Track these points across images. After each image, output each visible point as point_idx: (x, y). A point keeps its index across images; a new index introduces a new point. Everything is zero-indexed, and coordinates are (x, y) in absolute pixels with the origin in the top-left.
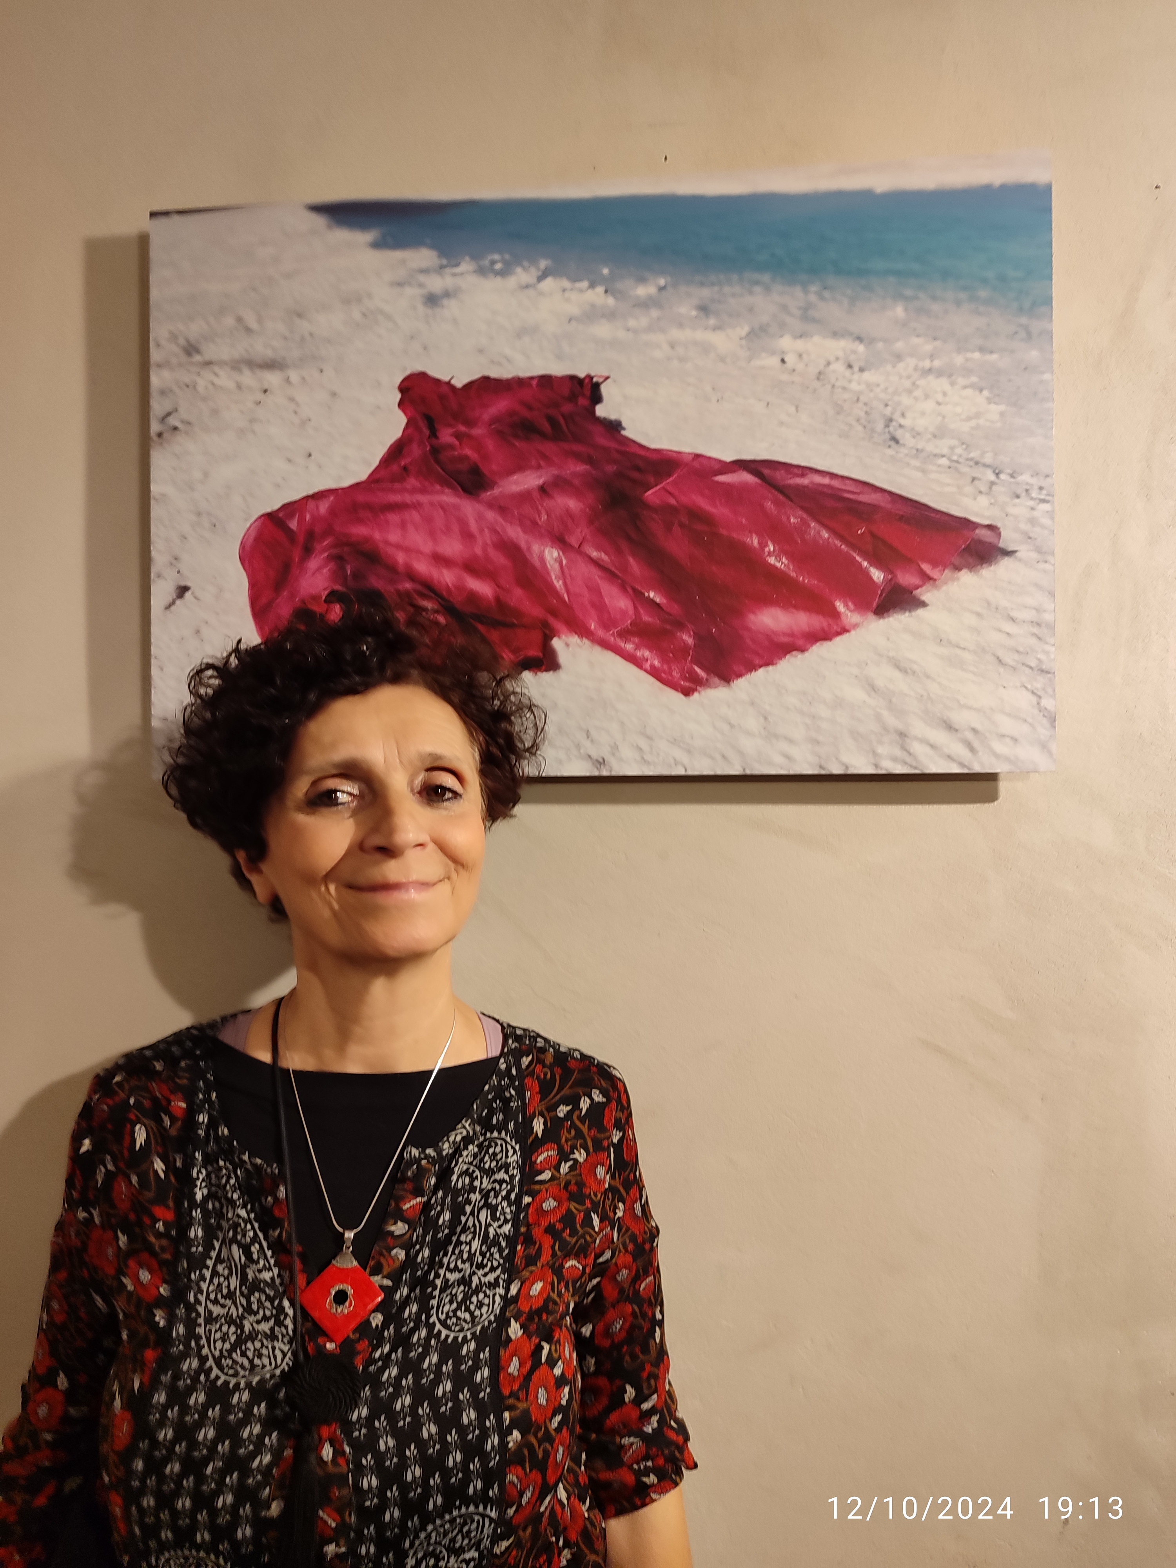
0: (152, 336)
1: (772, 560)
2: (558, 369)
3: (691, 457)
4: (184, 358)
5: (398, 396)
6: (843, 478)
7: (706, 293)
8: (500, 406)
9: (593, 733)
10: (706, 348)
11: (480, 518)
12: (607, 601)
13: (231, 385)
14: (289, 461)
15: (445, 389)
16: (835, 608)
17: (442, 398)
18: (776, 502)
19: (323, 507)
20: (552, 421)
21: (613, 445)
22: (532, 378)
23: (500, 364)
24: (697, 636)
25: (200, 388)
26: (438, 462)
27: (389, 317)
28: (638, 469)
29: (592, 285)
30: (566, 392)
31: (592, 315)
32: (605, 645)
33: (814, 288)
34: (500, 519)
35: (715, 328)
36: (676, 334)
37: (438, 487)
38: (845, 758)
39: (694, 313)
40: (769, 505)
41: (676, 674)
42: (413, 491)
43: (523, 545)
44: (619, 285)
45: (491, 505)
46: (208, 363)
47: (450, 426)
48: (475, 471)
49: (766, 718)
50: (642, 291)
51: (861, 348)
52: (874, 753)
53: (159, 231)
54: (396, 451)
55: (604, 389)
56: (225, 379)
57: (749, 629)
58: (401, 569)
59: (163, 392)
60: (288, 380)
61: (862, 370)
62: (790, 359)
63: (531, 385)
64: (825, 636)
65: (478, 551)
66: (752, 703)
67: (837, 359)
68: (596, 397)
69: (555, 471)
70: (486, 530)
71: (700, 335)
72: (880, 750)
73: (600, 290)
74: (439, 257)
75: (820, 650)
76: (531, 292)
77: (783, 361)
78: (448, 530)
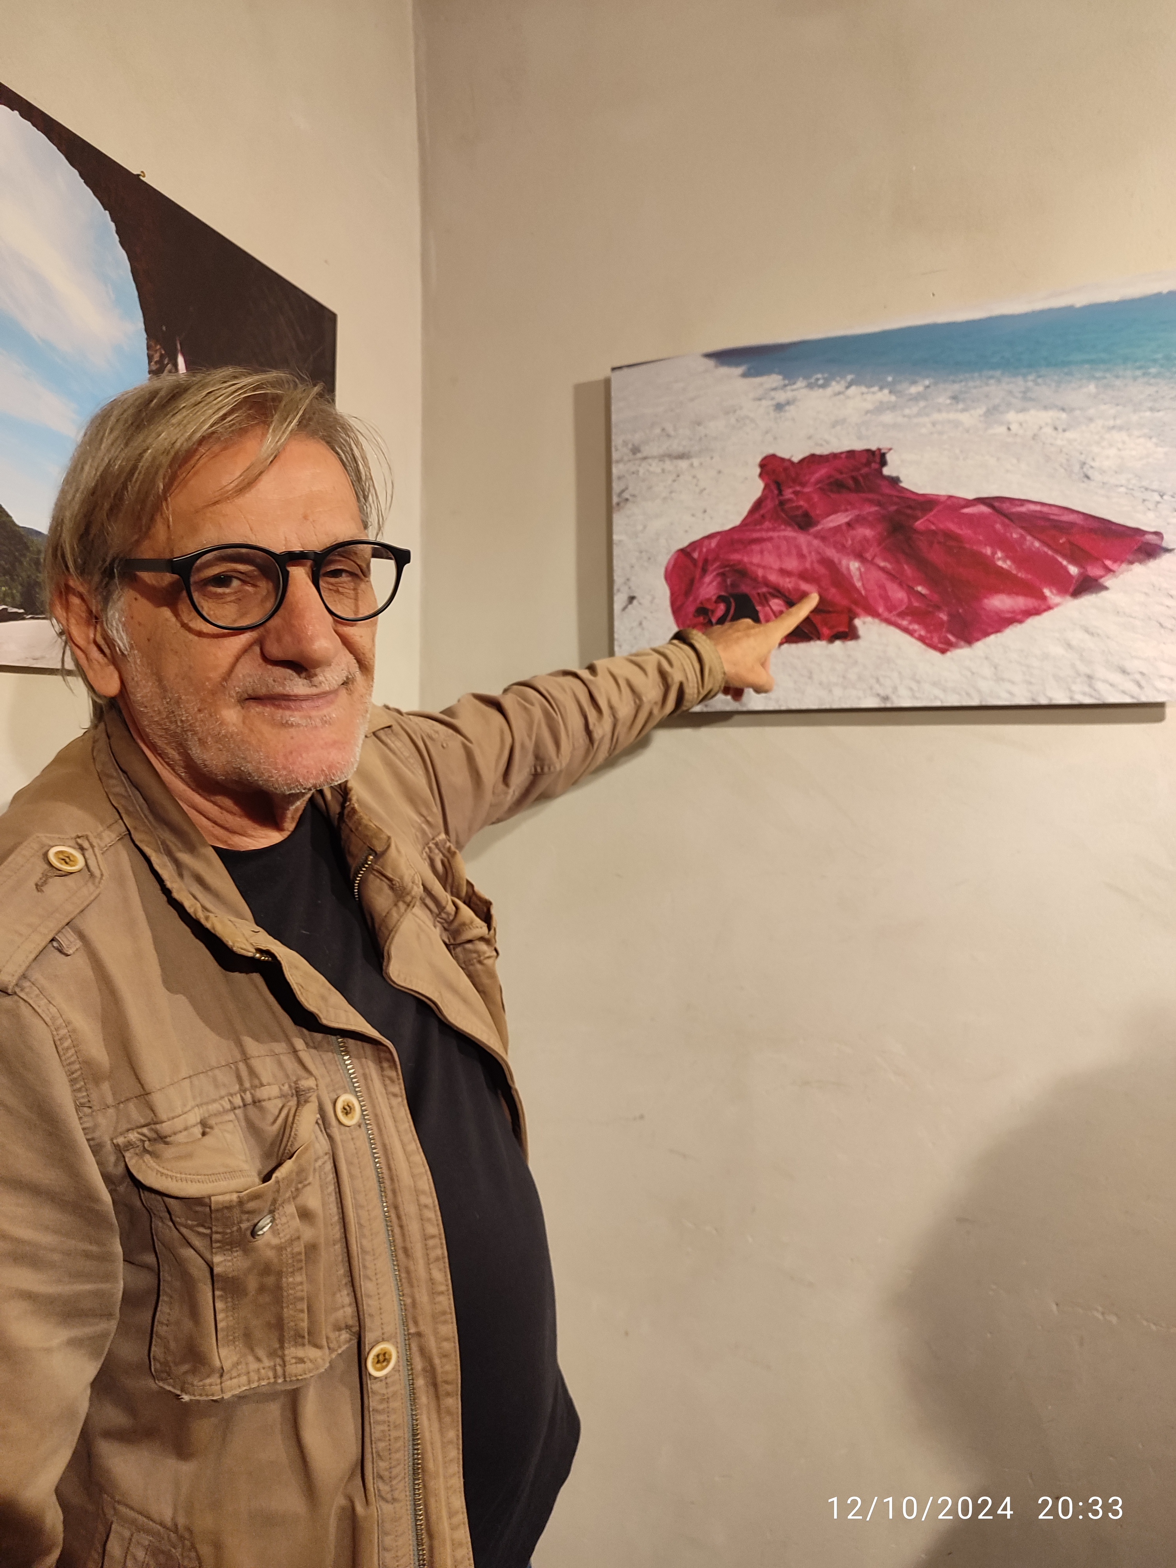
0: (613, 444)
1: (1000, 563)
2: (859, 446)
3: (946, 498)
4: (631, 456)
5: (758, 470)
6: (1050, 505)
7: (956, 387)
8: (822, 472)
9: (882, 680)
10: (957, 424)
11: (809, 544)
12: (890, 594)
13: (659, 470)
14: (693, 515)
15: (786, 464)
16: (1043, 593)
17: (786, 469)
18: (1003, 524)
19: (714, 543)
20: (854, 479)
21: (895, 493)
22: (842, 453)
23: (821, 445)
24: (950, 615)
25: (641, 474)
26: (783, 510)
27: (752, 420)
28: (910, 507)
29: (881, 389)
30: (864, 461)
31: (881, 408)
32: (889, 622)
33: (1030, 378)
34: (821, 544)
35: (964, 410)
36: (936, 416)
37: (783, 527)
38: (1050, 694)
39: (948, 401)
40: (998, 526)
41: (936, 640)
42: (768, 530)
43: (836, 560)
44: (899, 387)
45: (816, 536)
46: (645, 458)
47: (791, 487)
48: (806, 515)
49: (996, 668)
50: (914, 390)
51: (1064, 416)
52: (1070, 690)
53: (616, 377)
54: (758, 505)
55: (888, 457)
56: (655, 467)
57: (985, 609)
58: (760, 579)
59: (619, 478)
60: (692, 465)
61: (1064, 430)
62: (1014, 427)
63: (841, 458)
64: (1037, 612)
65: (808, 565)
66: (987, 658)
67: (1047, 424)
68: (883, 462)
69: (856, 512)
70: (813, 553)
71: (952, 416)
72: (1074, 688)
73: (886, 391)
74: (784, 379)
75: (1033, 622)
76: (841, 397)
77: (1009, 429)
78: (789, 553)
